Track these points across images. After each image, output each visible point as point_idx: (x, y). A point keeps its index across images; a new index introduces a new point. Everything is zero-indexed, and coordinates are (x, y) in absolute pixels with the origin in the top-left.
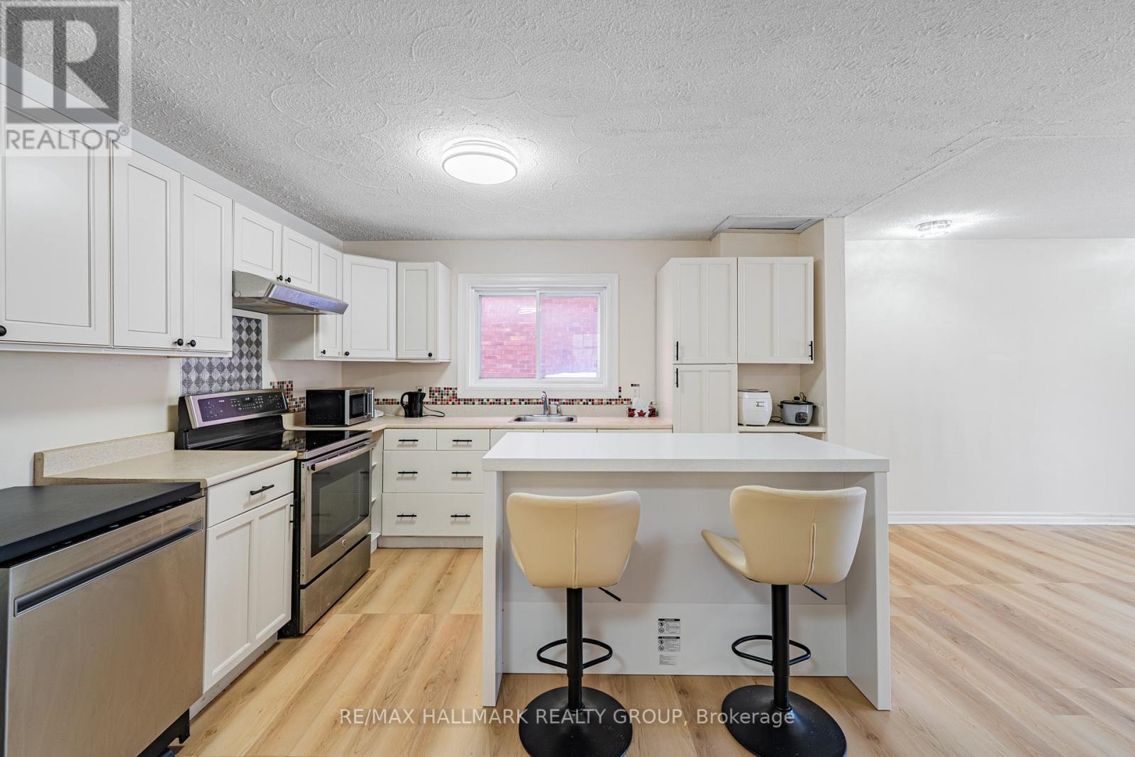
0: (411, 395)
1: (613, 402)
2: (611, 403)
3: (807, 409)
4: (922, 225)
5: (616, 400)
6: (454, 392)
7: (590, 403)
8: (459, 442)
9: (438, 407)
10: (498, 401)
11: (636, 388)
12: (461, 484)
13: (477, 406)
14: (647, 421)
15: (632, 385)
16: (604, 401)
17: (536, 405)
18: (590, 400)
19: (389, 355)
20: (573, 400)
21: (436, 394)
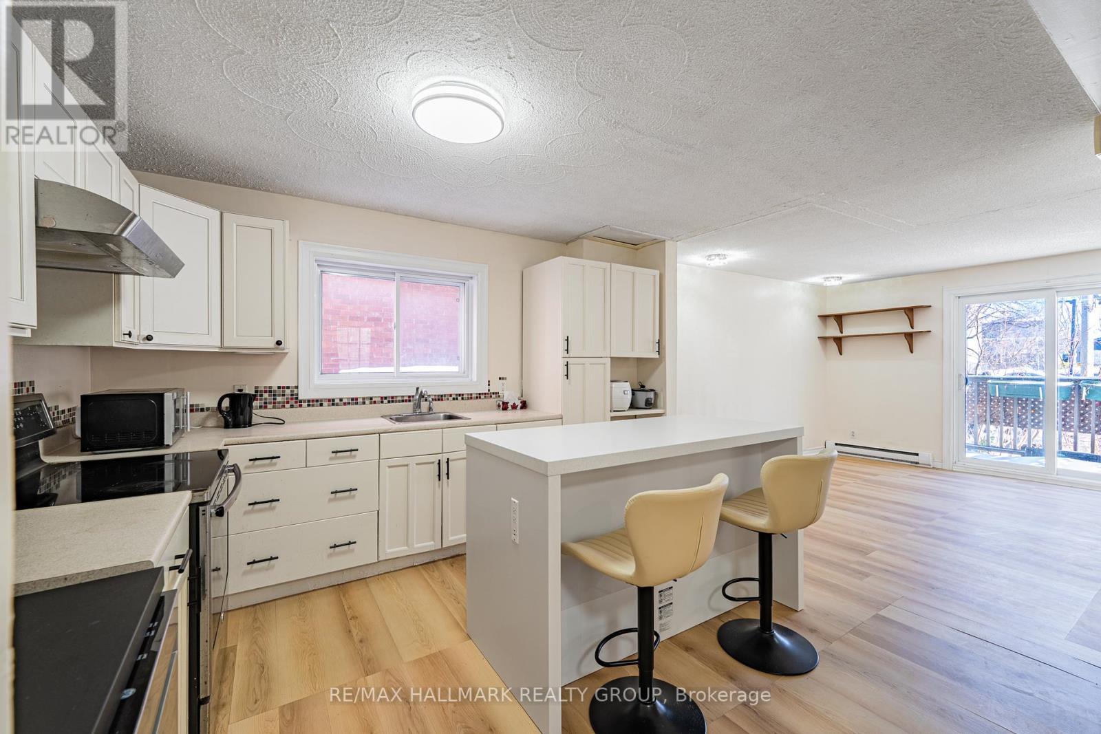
0: (233, 397)
1: (482, 397)
2: (480, 397)
3: (651, 395)
4: (710, 256)
5: (485, 394)
6: (291, 391)
7: (460, 398)
8: (339, 454)
9: (270, 412)
10: (354, 401)
11: (504, 381)
12: (345, 505)
13: (326, 407)
14: (519, 414)
15: (500, 379)
16: (474, 396)
17: (404, 403)
18: (460, 395)
19: (211, 342)
20: (442, 396)
21: (266, 395)
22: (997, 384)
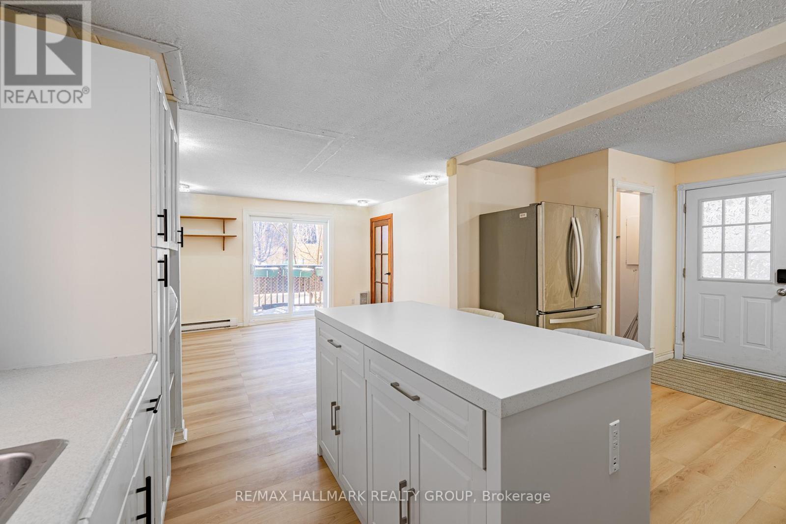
22: (267, 270)
